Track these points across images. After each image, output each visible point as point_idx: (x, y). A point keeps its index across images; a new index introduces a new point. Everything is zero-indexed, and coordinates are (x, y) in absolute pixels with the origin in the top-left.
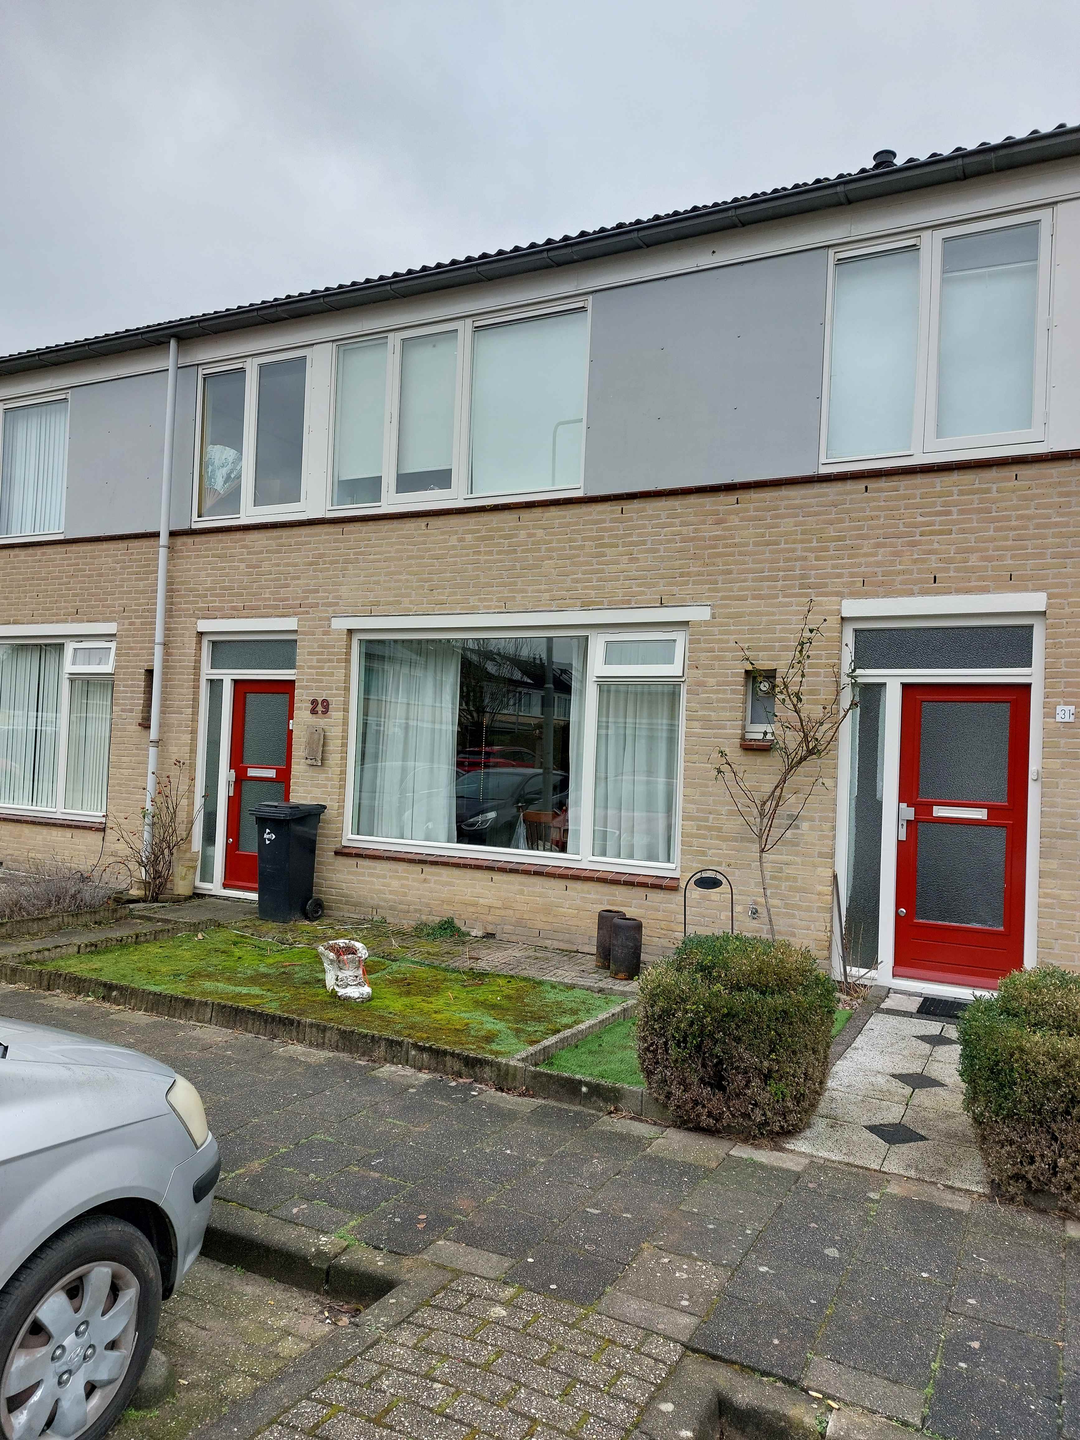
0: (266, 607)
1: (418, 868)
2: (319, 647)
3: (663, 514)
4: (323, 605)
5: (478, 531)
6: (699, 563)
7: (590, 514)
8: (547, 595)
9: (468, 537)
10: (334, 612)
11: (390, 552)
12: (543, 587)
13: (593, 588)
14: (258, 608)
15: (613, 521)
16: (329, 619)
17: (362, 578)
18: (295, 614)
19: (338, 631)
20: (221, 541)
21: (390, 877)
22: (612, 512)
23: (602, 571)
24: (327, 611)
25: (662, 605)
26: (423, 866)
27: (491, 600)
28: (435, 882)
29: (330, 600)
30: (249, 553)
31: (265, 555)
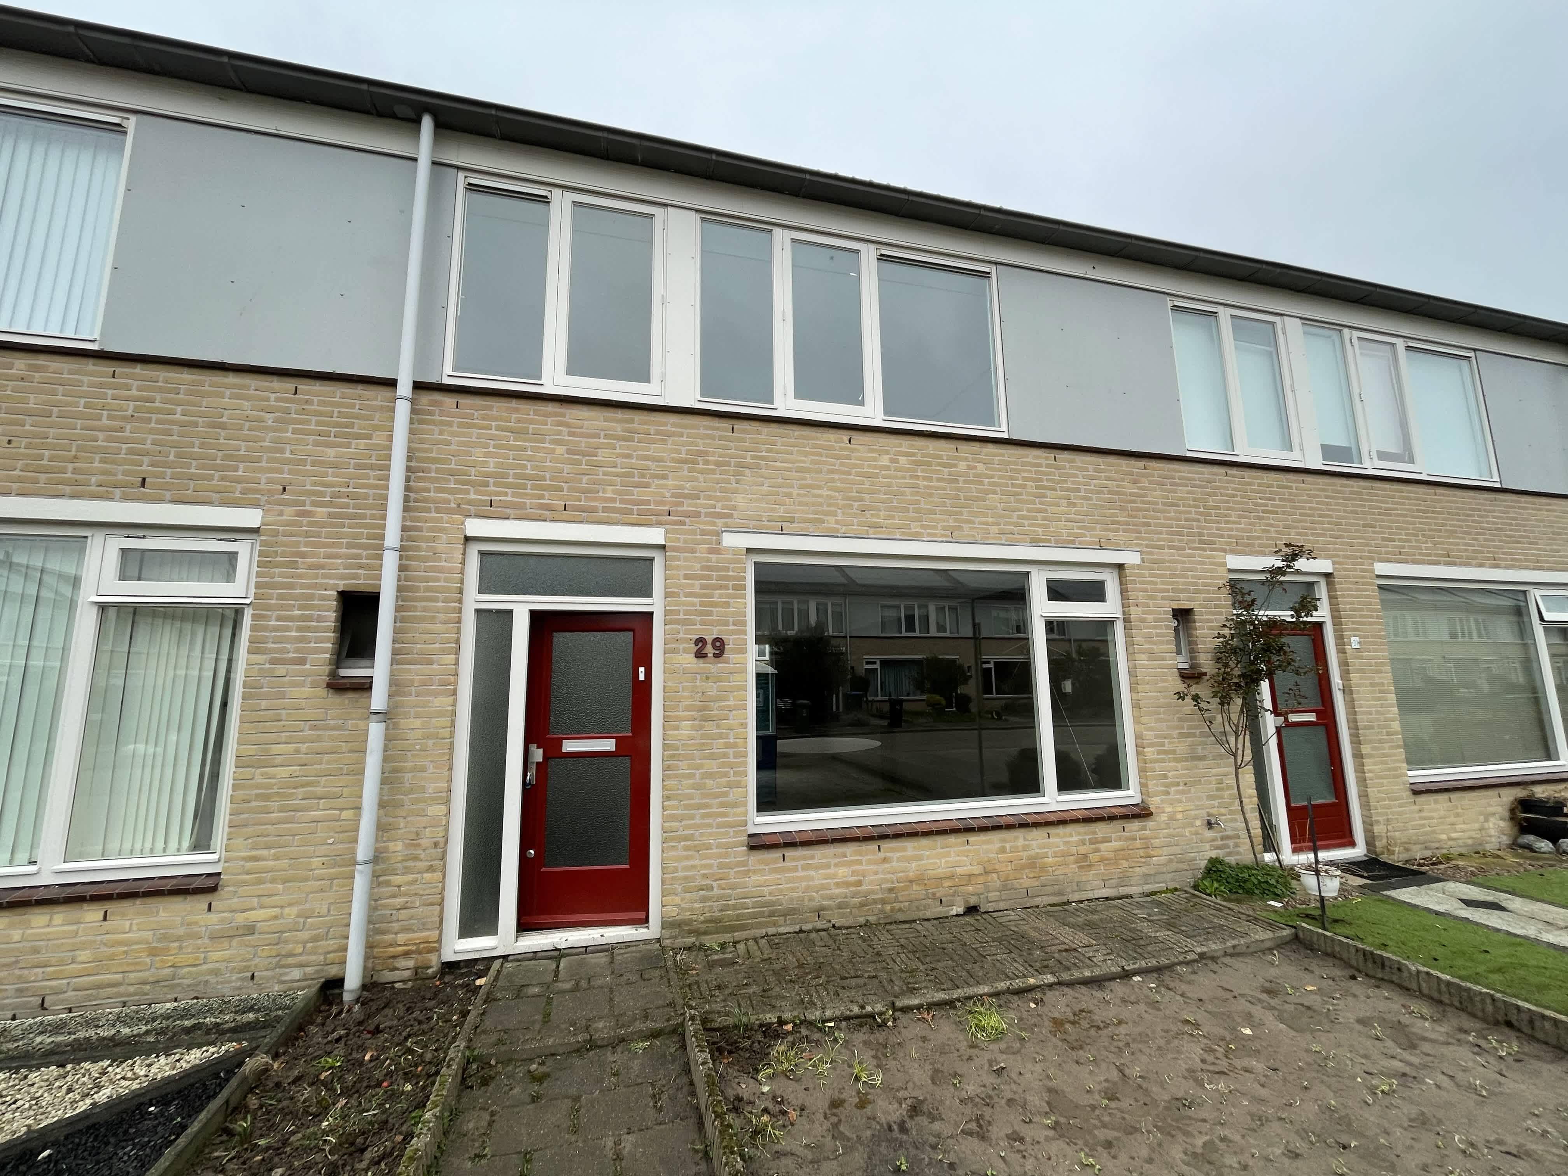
0: (605, 510)
1: (873, 846)
2: (703, 568)
3: (1091, 468)
4: (707, 515)
5: (914, 455)
6: (1125, 514)
7: (1027, 457)
8: (995, 529)
9: (902, 459)
10: (726, 525)
11: (804, 462)
12: (990, 520)
13: (1039, 526)
14: (594, 510)
15: (1048, 466)
16: (719, 534)
17: (765, 488)
18: (659, 524)
19: (735, 551)
20: (517, 410)
21: (836, 865)
22: (1047, 458)
23: (1046, 511)
24: (714, 524)
25: (1101, 548)
26: (880, 843)
27: (935, 528)
28: (899, 860)
29: (717, 510)
30: (570, 434)
31: (602, 440)
